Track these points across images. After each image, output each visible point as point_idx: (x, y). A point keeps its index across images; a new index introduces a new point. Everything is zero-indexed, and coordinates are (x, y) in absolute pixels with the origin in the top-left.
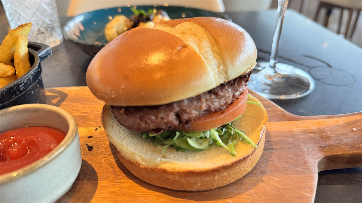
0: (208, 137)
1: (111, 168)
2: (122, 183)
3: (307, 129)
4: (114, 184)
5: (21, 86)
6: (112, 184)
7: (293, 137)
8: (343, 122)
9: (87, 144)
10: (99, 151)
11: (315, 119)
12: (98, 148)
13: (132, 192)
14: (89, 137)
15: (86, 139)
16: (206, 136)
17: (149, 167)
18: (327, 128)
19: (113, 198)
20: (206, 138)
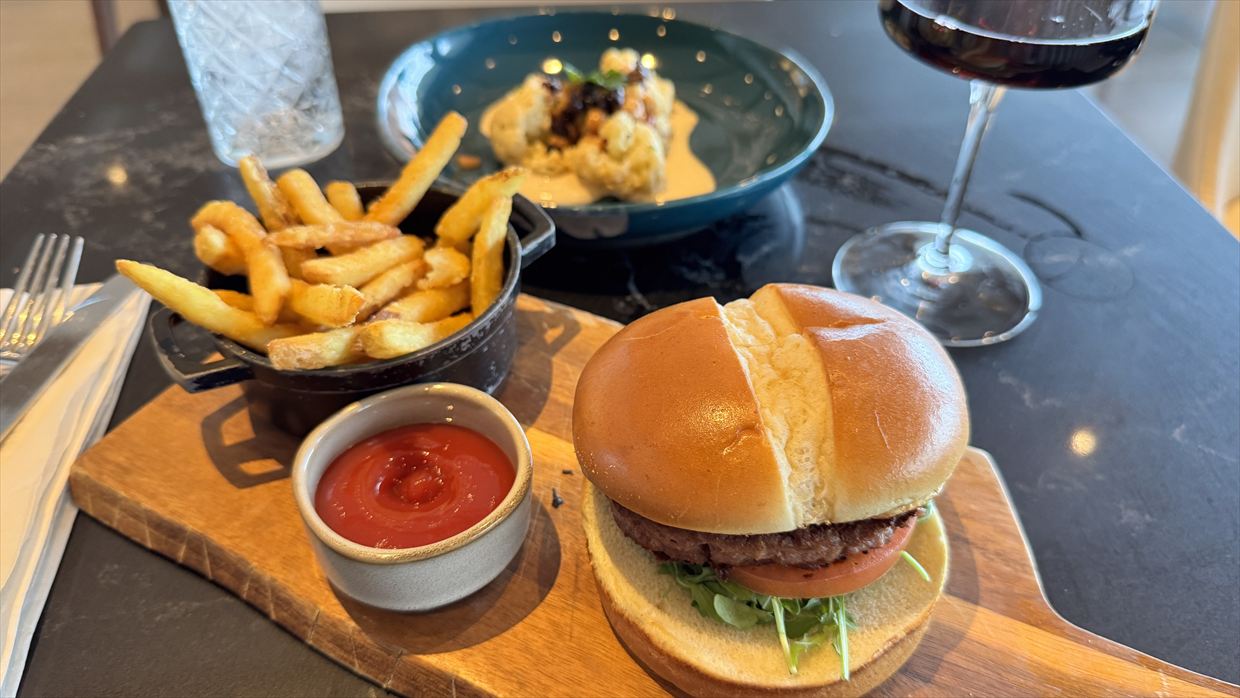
0: (764, 607)
1: (574, 568)
2: (578, 609)
3: (1057, 667)
4: (565, 606)
5: (464, 344)
6: (562, 604)
7: (1000, 672)
8: (1168, 694)
9: (554, 490)
10: (570, 516)
11: (1104, 650)
12: (571, 507)
13: (588, 639)
14: (566, 473)
15: (559, 473)
16: (761, 603)
17: (626, 615)
18: (1111, 688)
19: (550, 637)
20: (759, 607)
